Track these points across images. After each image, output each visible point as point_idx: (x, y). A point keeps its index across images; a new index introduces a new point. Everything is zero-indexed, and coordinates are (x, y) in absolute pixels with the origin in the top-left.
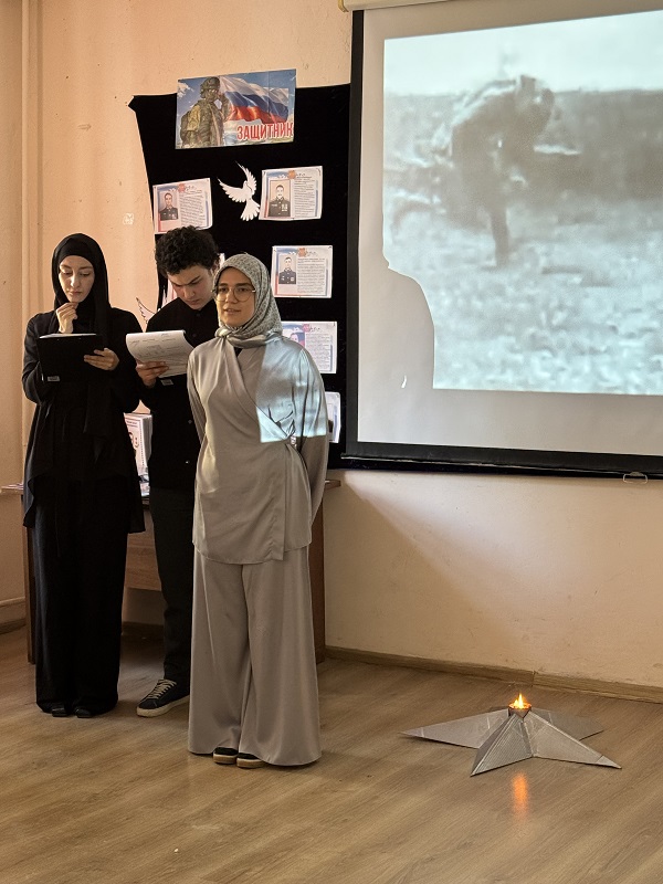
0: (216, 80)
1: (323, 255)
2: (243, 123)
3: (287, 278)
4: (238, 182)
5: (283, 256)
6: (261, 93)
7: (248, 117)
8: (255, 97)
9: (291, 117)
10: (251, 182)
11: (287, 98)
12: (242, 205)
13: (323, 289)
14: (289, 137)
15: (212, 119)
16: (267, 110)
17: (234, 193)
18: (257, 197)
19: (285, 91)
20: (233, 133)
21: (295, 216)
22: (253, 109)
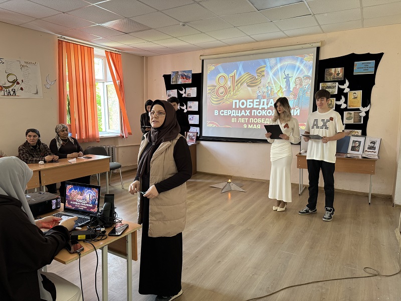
0: (178, 72)
1: (197, 103)
2: (182, 80)
3: (190, 107)
7: (184, 79)
8: (185, 75)
9: (191, 79)
10: (184, 90)
11: (190, 75)
12: (182, 94)
13: (197, 109)
14: (191, 82)
15: (177, 78)
16: (187, 77)
17: (181, 92)
18: (185, 93)
21: (192, 96)
22: (184, 77)
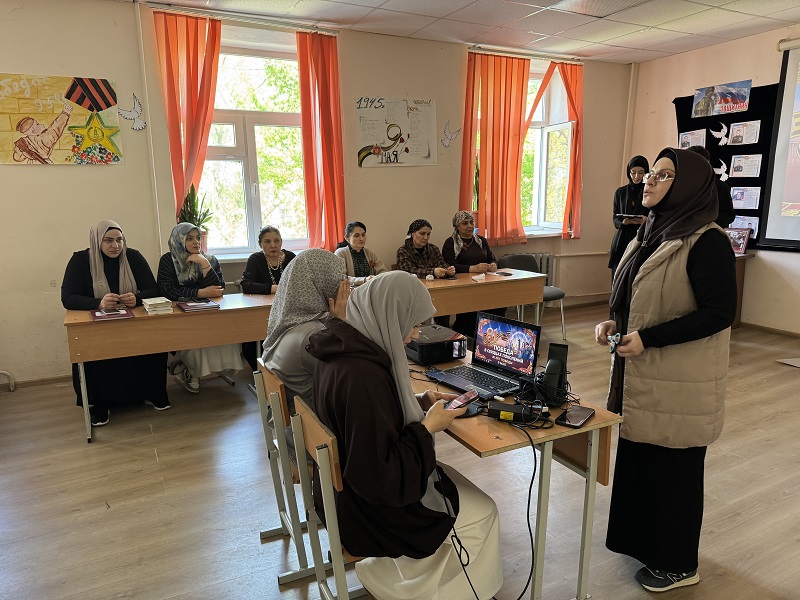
0: (713, 88)
1: (757, 158)
2: (724, 104)
3: (738, 169)
4: (719, 129)
5: (736, 160)
6: (734, 91)
7: (726, 102)
8: (731, 93)
9: (748, 100)
10: (725, 129)
11: (746, 92)
12: (720, 139)
13: (756, 173)
14: (746, 109)
15: (709, 104)
16: (736, 98)
17: (716, 134)
19: (746, 90)
20: (718, 109)
22: (729, 99)
